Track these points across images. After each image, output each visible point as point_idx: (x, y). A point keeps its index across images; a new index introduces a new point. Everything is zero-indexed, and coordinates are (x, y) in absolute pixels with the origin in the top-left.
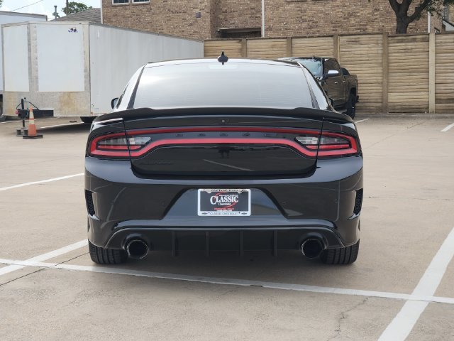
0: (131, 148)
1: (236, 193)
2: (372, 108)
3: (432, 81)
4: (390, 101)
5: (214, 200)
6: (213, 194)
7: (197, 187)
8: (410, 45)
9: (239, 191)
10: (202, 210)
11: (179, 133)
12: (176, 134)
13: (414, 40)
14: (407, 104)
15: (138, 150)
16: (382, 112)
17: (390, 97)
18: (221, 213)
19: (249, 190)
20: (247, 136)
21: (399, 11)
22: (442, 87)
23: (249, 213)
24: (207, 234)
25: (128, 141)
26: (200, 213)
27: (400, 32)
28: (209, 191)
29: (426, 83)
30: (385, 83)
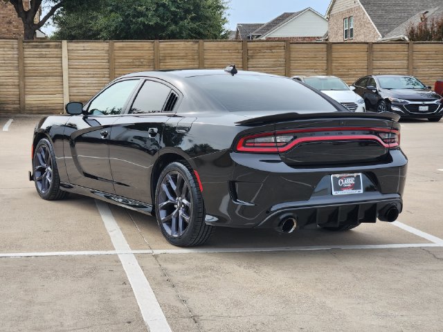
0: (278, 145)
1: (353, 177)
2: (9, 109)
3: (66, 85)
4: (27, 102)
5: (341, 183)
6: (340, 178)
7: (330, 173)
8: (44, 51)
9: (355, 175)
10: (335, 190)
11: (312, 132)
12: (309, 133)
13: (48, 46)
14: (44, 105)
15: (284, 146)
16: (20, 113)
17: (26, 99)
18: (345, 192)
19: (360, 174)
20: (354, 133)
21: (26, 18)
22: (75, 90)
23: (362, 191)
24: (340, 209)
25: (275, 139)
26: (334, 193)
27: (28, 38)
28: (338, 176)
29: (61, 86)
30: (22, 85)
